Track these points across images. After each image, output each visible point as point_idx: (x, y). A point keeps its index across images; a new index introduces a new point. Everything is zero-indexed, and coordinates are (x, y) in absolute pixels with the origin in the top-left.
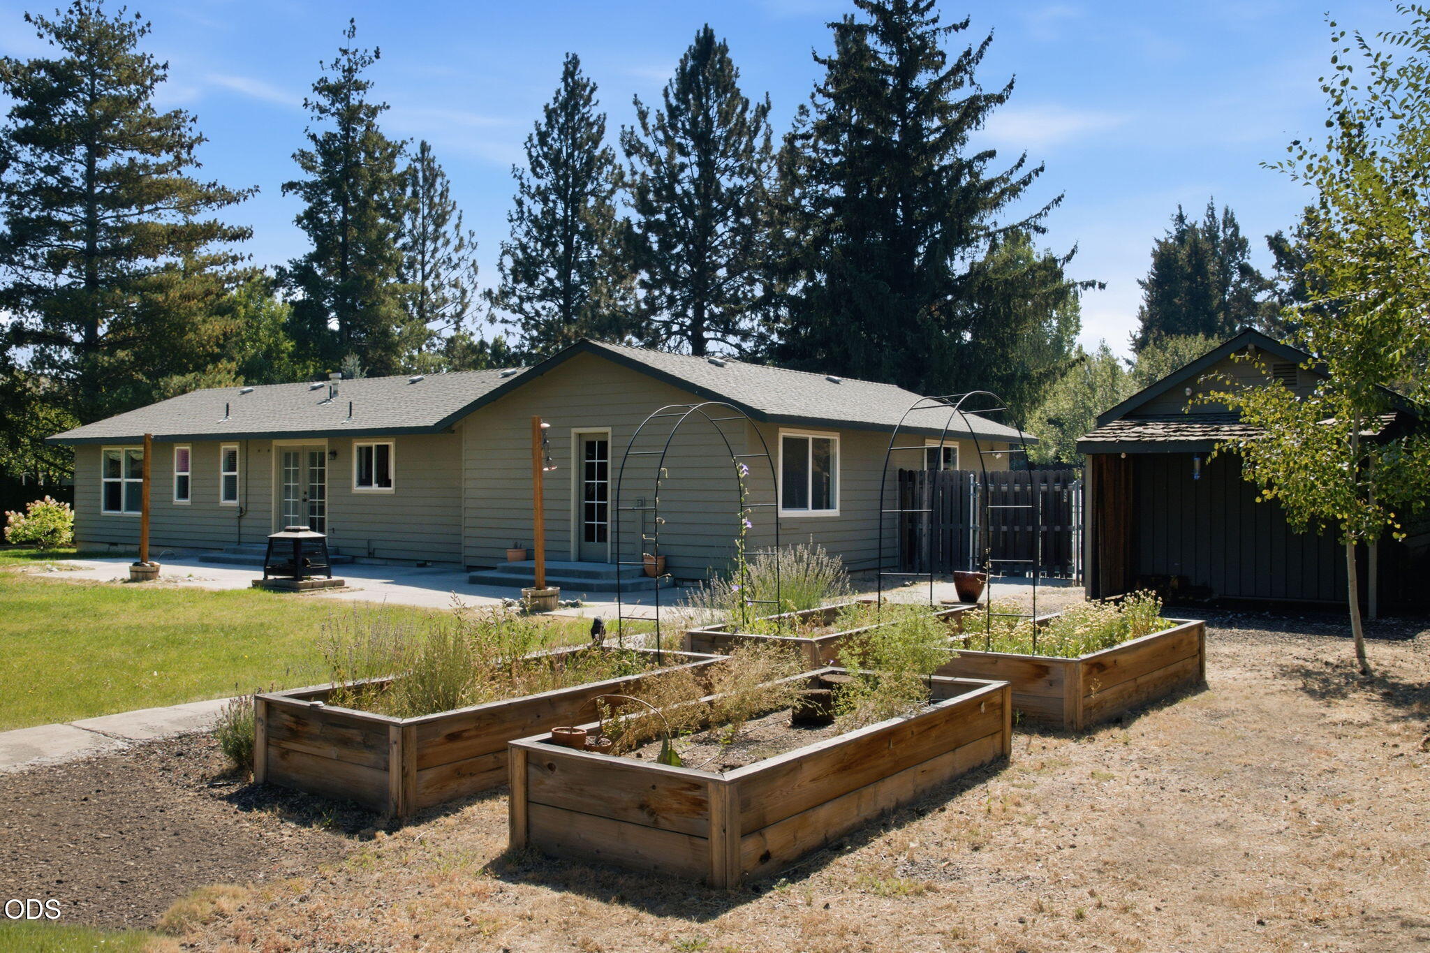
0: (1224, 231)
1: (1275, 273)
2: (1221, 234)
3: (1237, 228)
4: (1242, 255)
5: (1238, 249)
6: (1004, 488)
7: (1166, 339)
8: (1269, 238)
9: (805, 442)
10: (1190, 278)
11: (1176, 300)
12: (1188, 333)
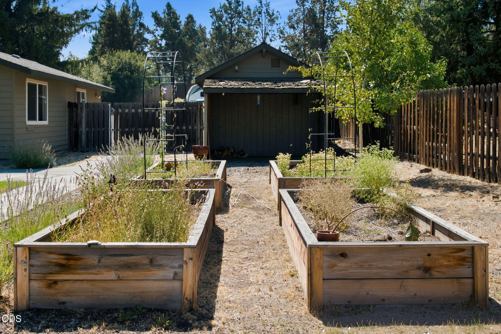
0: (132, 8)
1: (155, 27)
2: (131, 9)
3: (138, 7)
4: (140, 18)
5: (138, 17)
6: (127, 111)
7: (114, 52)
8: (153, 13)
9: (35, 85)
10: (121, 26)
11: (115, 35)
12: (123, 50)
